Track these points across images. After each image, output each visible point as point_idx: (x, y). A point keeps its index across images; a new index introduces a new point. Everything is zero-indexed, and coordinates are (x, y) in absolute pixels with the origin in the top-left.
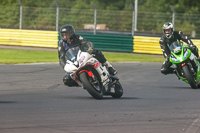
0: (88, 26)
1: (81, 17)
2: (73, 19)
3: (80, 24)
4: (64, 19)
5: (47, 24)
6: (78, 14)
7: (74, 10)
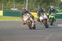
0: (12, 9)
1: (10, 6)
2: (7, 7)
4: (5, 7)
7: (8, 4)
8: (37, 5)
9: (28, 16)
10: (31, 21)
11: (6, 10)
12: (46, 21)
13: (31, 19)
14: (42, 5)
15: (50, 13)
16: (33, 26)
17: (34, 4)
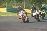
0: (13, 7)
1: (12, 5)
2: (10, 5)
3: (12, 6)
4: (8, 5)
5: (4, 7)
6: (11, 4)
7: (10, 3)
8: (32, 4)
9: (22, 12)
10: (25, 16)
11: (9, 8)
12: (38, 16)
13: (25, 15)
14: (36, 4)
15: (42, 10)
16: (26, 20)
17: (30, 3)
